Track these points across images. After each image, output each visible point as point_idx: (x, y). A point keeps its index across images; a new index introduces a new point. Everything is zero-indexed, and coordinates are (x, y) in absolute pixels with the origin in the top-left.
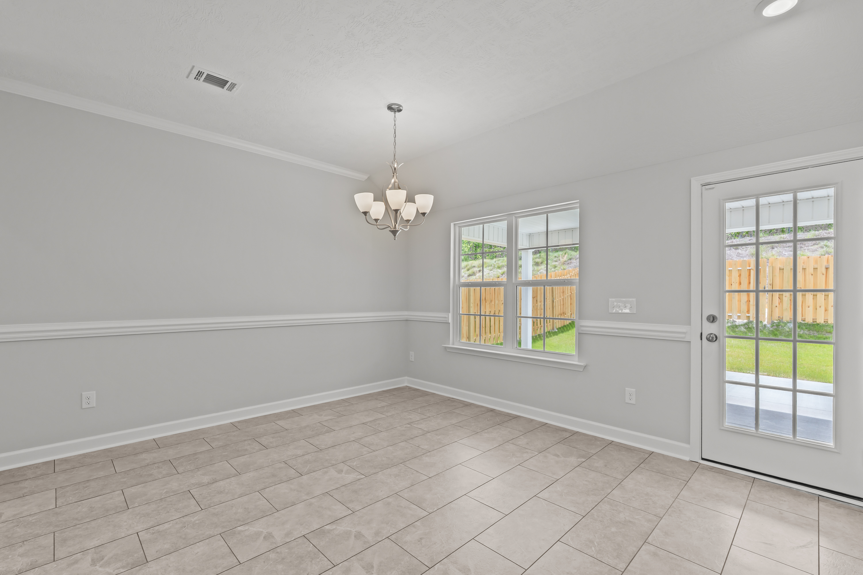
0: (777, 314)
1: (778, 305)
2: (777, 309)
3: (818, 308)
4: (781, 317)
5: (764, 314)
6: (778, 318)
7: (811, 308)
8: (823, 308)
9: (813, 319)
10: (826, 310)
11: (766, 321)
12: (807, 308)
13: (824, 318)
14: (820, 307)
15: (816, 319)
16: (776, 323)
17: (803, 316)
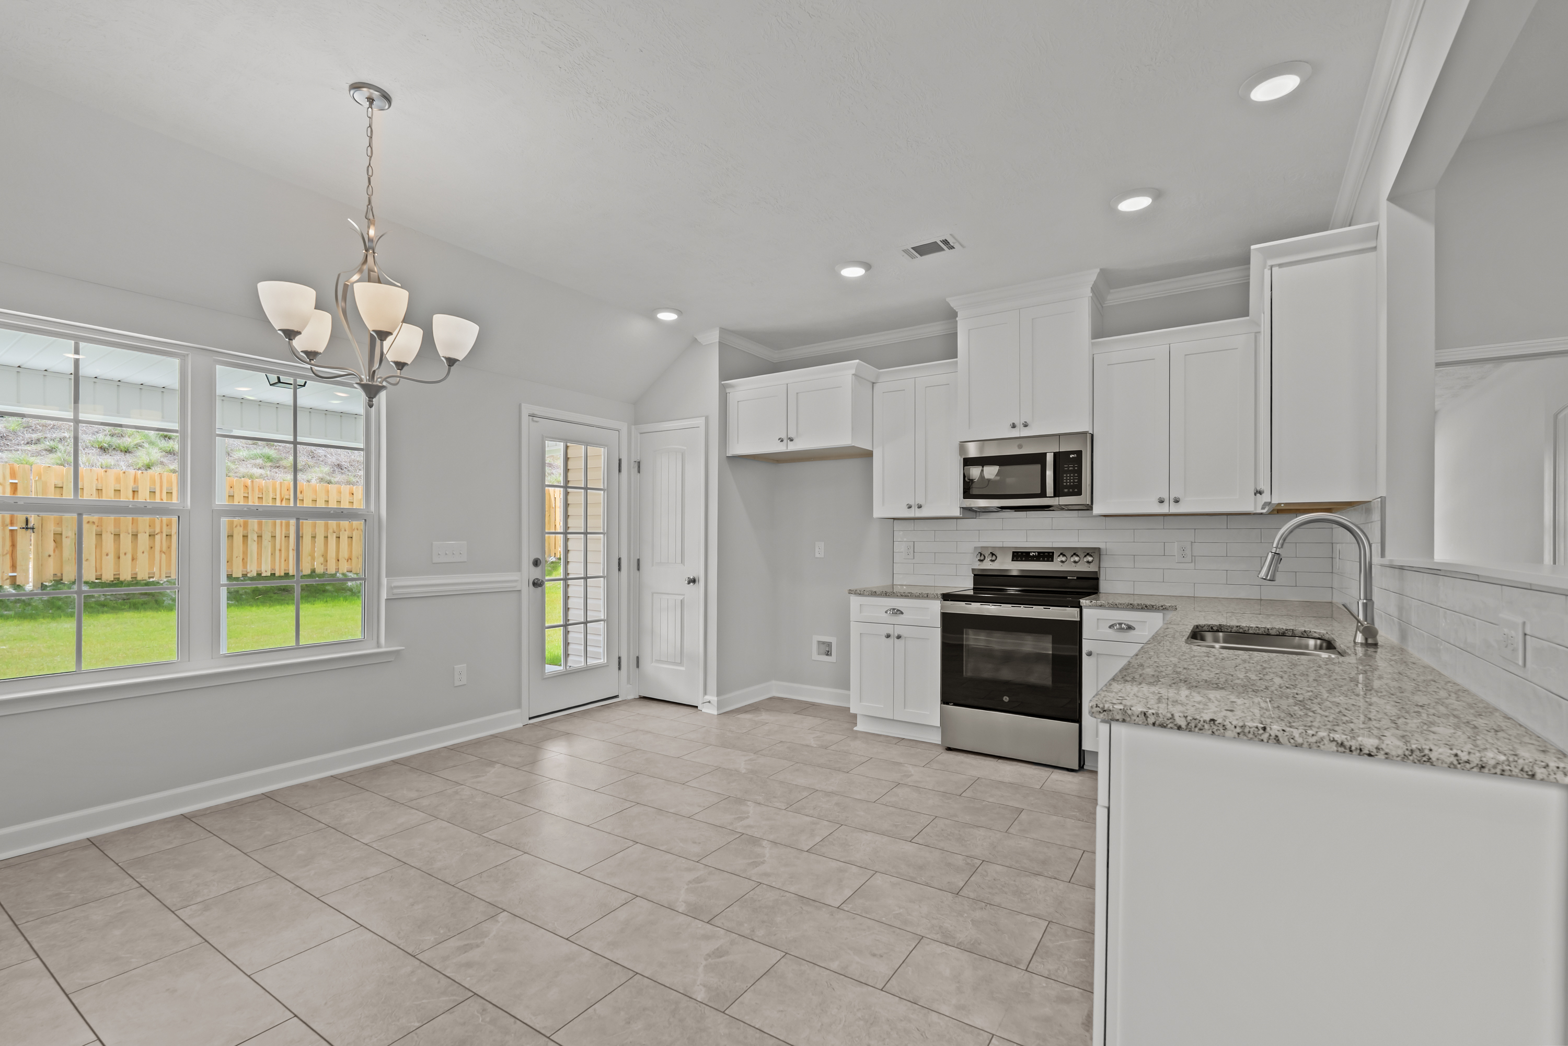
0: (50, 570)
1: (52, 553)
2: (51, 560)
3: (122, 555)
4: (59, 575)
5: (26, 571)
6: (54, 577)
7: (112, 556)
8: (129, 556)
9: (114, 575)
10: (133, 559)
11: (31, 584)
12: (104, 557)
13: (131, 571)
14: (125, 554)
15: (119, 574)
16: (51, 586)
17: (97, 571)
